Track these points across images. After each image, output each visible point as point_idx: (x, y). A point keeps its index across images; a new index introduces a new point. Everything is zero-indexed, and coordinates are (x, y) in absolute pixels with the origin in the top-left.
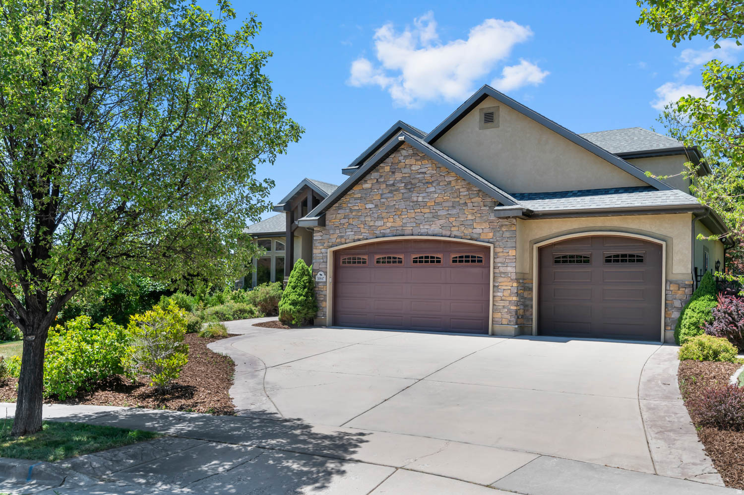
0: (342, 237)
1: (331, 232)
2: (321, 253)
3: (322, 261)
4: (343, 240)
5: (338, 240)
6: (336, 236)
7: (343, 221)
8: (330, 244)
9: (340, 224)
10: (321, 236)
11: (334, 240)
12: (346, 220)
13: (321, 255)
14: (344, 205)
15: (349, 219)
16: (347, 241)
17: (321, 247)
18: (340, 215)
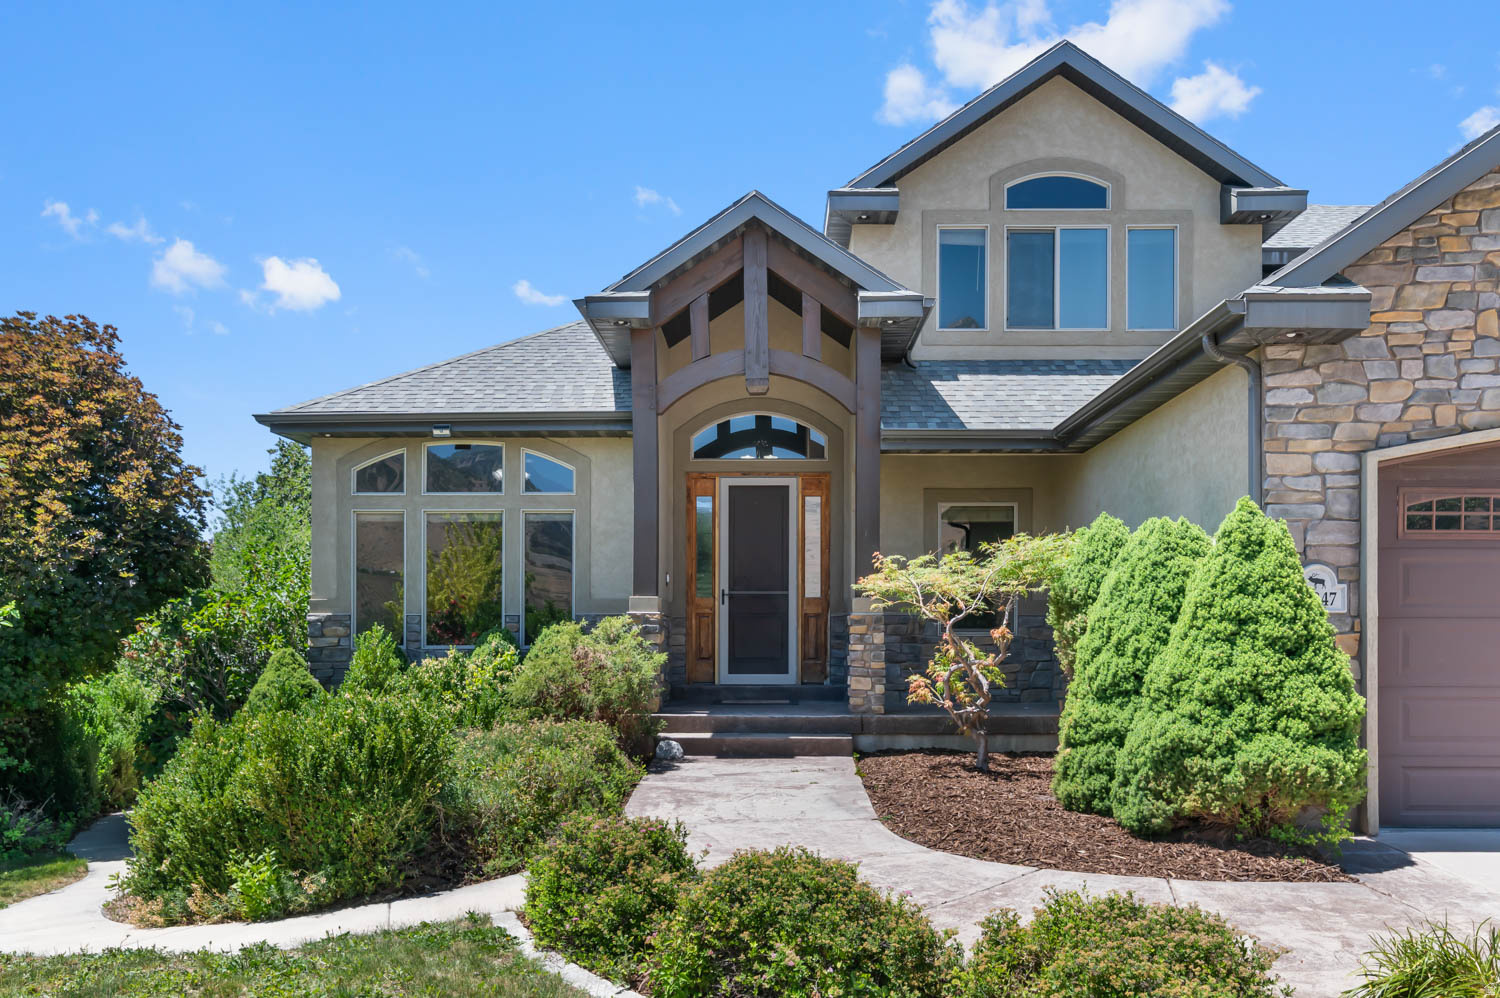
0: (1438, 398)
1: (1374, 371)
2: (1315, 472)
3: (1320, 510)
4: (1446, 415)
5: (1419, 413)
6: (1401, 391)
7: (1439, 322)
8: (1371, 431)
9: (1427, 334)
10: (1312, 390)
11: (1390, 413)
12: (1459, 319)
13: (1315, 483)
14: (1450, 245)
15: (1478, 312)
16: (1472, 419)
17: (1315, 445)
18: (1422, 293)
